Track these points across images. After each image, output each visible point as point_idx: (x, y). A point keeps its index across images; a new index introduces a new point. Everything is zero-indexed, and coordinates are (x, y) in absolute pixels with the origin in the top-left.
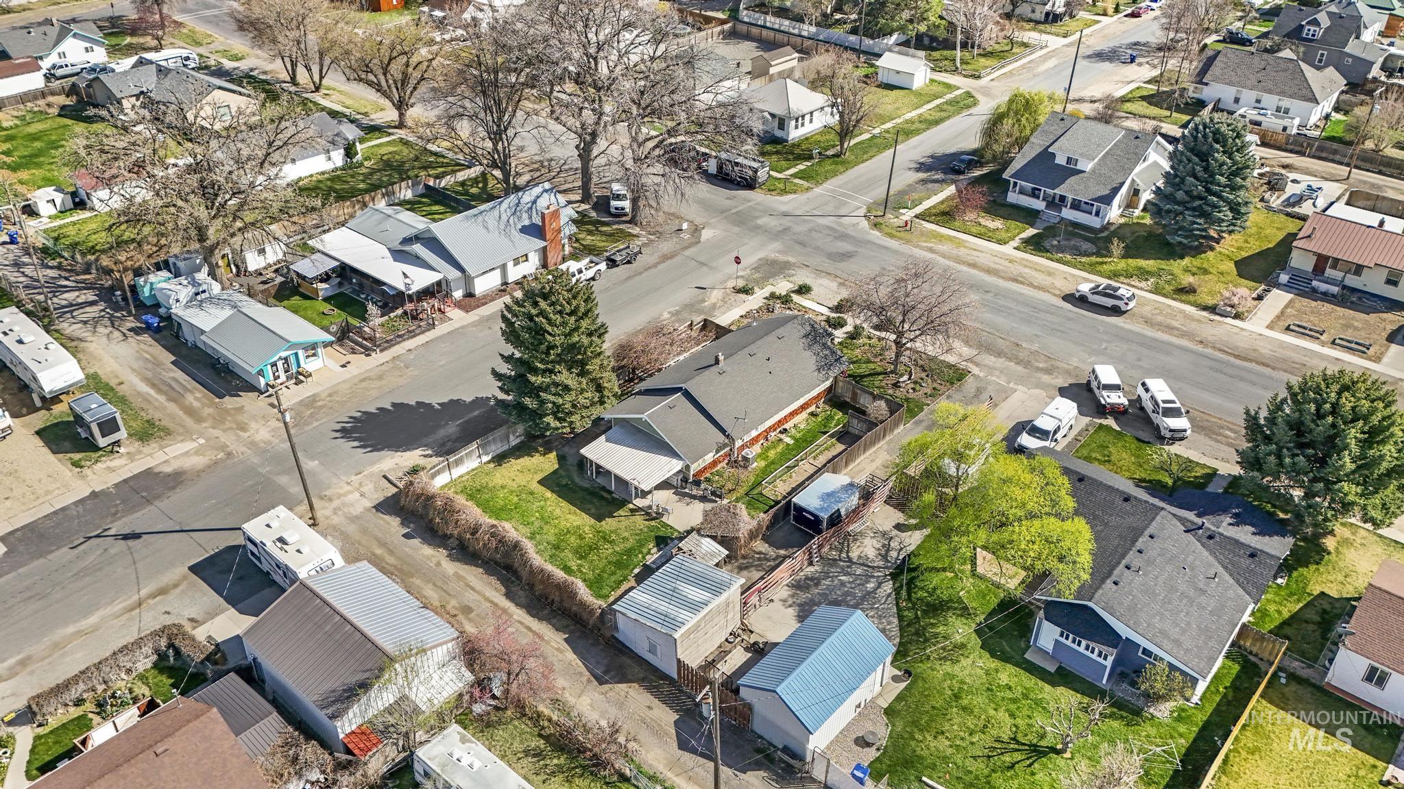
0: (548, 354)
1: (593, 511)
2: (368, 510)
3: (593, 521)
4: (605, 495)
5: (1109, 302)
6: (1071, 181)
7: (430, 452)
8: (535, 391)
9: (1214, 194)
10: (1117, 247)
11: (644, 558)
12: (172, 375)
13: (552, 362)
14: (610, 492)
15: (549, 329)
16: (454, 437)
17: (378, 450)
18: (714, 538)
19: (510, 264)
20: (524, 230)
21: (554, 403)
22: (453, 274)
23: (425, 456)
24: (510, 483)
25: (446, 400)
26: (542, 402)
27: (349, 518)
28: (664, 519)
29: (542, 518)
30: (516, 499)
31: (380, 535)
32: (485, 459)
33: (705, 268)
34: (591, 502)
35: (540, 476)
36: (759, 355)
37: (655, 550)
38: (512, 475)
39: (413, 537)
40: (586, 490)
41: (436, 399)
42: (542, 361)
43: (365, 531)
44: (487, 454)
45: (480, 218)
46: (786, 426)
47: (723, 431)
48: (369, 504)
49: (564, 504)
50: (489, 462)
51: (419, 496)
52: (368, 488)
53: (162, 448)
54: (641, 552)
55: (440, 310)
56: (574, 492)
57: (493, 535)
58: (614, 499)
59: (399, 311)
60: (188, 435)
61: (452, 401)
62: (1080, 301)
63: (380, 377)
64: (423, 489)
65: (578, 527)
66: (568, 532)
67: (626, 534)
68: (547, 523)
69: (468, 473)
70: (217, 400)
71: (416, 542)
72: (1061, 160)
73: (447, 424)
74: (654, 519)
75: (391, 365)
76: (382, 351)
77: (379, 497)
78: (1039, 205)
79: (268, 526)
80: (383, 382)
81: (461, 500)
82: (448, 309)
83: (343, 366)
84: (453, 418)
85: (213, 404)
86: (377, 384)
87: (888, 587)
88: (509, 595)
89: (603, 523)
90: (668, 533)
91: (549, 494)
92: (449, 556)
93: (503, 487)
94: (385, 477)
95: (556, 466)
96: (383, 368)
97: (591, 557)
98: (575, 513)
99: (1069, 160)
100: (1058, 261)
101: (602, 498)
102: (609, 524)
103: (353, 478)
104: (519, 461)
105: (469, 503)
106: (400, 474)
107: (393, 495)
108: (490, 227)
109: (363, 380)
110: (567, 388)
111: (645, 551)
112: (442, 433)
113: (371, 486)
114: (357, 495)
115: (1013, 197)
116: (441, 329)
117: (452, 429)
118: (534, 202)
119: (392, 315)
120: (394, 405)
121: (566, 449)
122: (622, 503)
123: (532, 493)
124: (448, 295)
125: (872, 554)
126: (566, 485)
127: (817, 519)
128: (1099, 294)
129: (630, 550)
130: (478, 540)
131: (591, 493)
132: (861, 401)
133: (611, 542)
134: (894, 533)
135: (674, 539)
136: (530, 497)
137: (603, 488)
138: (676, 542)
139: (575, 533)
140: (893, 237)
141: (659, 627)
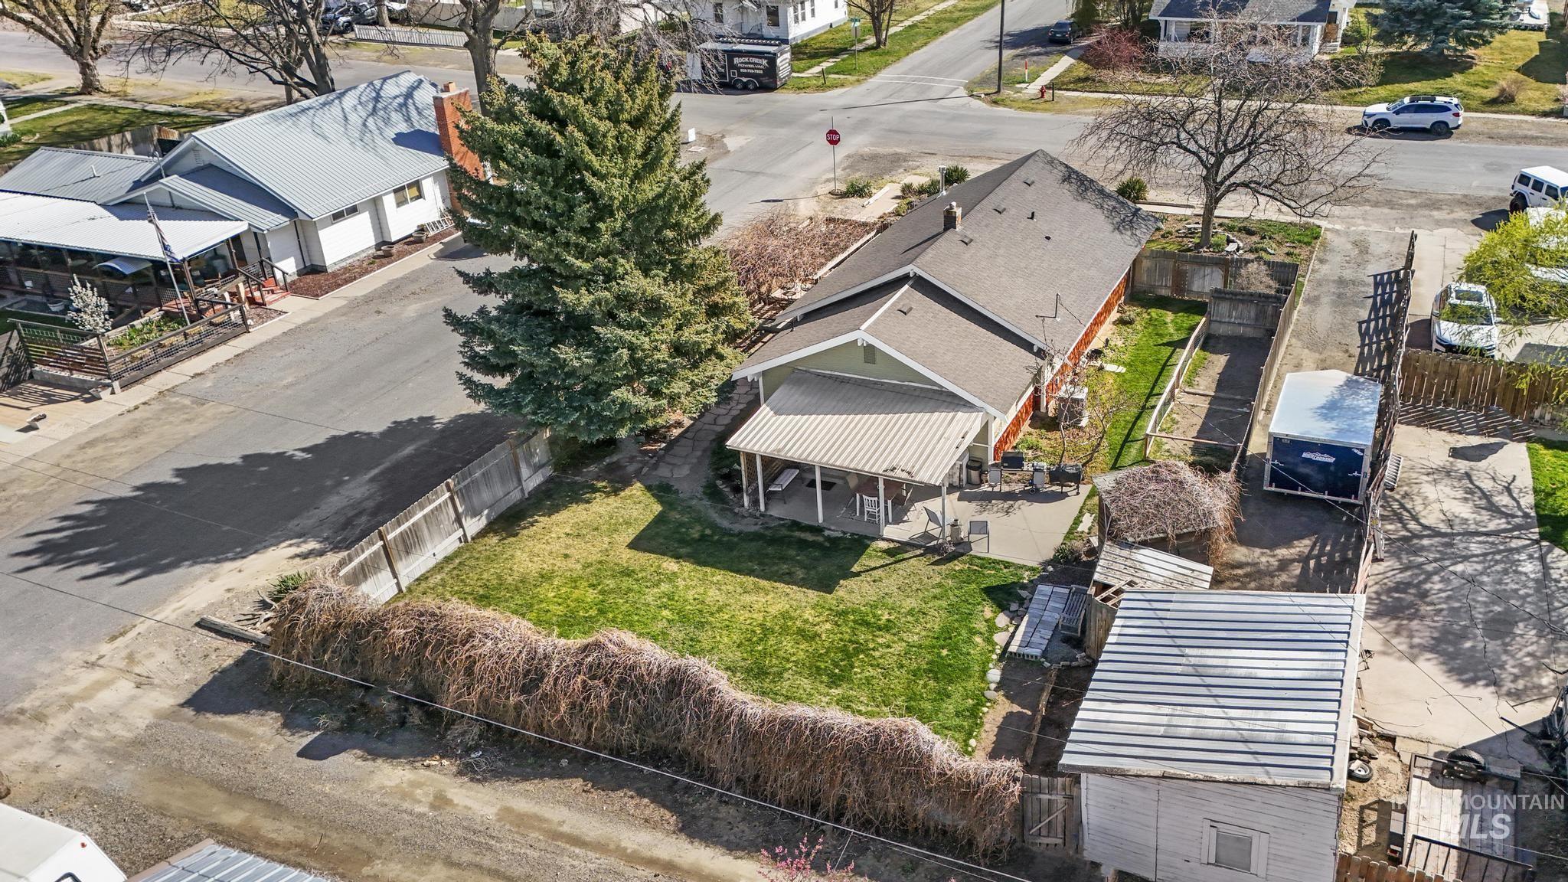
0: (591, 232)
1: (800, 574)
2: (171, 715)
3: (813, 595)
4: (809, 537)
7: (315, 545)
8: (578, 328)
11: (989, 640)
13: (606, 253)
14: (818, 530)
15: (590, 157)
16: (370, 504)
17: (163, 569)
18: (1160, 544)
19: (389, 201)
20: (400, 140)
21: (632, 348)
22: (269, 220)
23: (305, 556)
24: (559, 563)
25: (320, 439)
26: (603, 352)
27: (112, 753)
28: (978, 550)
29: (684, 618)
30: (592, 595)
31: (226, 772)
32: (473, 525)
33: (762, 178)
34: (783, 559)
35: (630, 534)
36: (1013, 211)
37: (1002, 620)
38: (556, 546)
39: (336, 751)
40: (756, 537)
41: (293, 441)
42: (581, 252)
43: (173, 773)
44: (475, 513)
45: (303, 118)
46: (1097, 343)
47: (1027, 346)
48: (166, 701)
49: (719, 576)
50: (482, 534)
51: (327, 637)
52: (158, 661)
54: (973, 632)
55: (252, 301)
56: (731, 547)
57: (595, 672)
58: (834, 541)
59: (155, 314)
61: (334, 440)
62: (1381, 128)
63: (135, 432)
64: (336, 611)
65: (785, 615)
66: (767, 631)
67: (911, 603)
68: (701, 625)
69: (438, 568)
71: (347, 762)
73: (340, 483)
74: (954, 557)
75: (156, 406)
76: (124, 387)
77: (200, 674)
80: (142, 440)
81: (461, 611)
82: (269, 298)
83: (28, 429)
84: (354, 469)
86: (132, 444)
89: (840, 592)
90: (1007, 576)
91: (670, 565)
92: (468, 771)
93: (546, 577)
94: (202, 624)
95: (657, 508)
96: (137, 414)
97: (859, 672)
98: (758, 589)
101: (803, 544)
102: (852, 592)
103: (105, 648)
104: (557, 517)
105: (488, 613)
106: (248, 609)
107: (240, 663)
108: (332, 136)
109: (91, 444)
110: (655, 308)
111: (981, 626)
112: (334, 503)
113: (165, 656)
114: (126, 687)
116: (261, 332)
117: (358, 489)
118: (409, 95)
119: (137, 323)
120: (180, 472)
121: (664, 472)
122: (859, 544)
123: (627, 573)
124: (266, 267)
125: (1464, 511)
126: (703, 538)
127: (1347, 457)
128: (1406, 109)
129: (946, 636)
130: (549, 700)
131: (773, 541)
132: (1196, 286)
133: (887, 628)
134: (1462, 465)
135: (1032, 586)
136: (627, 583)
137: (796, 525)
138: (1045, 589)
139: (785, 630)
140: (1032, 110)
141: (1260, 776)
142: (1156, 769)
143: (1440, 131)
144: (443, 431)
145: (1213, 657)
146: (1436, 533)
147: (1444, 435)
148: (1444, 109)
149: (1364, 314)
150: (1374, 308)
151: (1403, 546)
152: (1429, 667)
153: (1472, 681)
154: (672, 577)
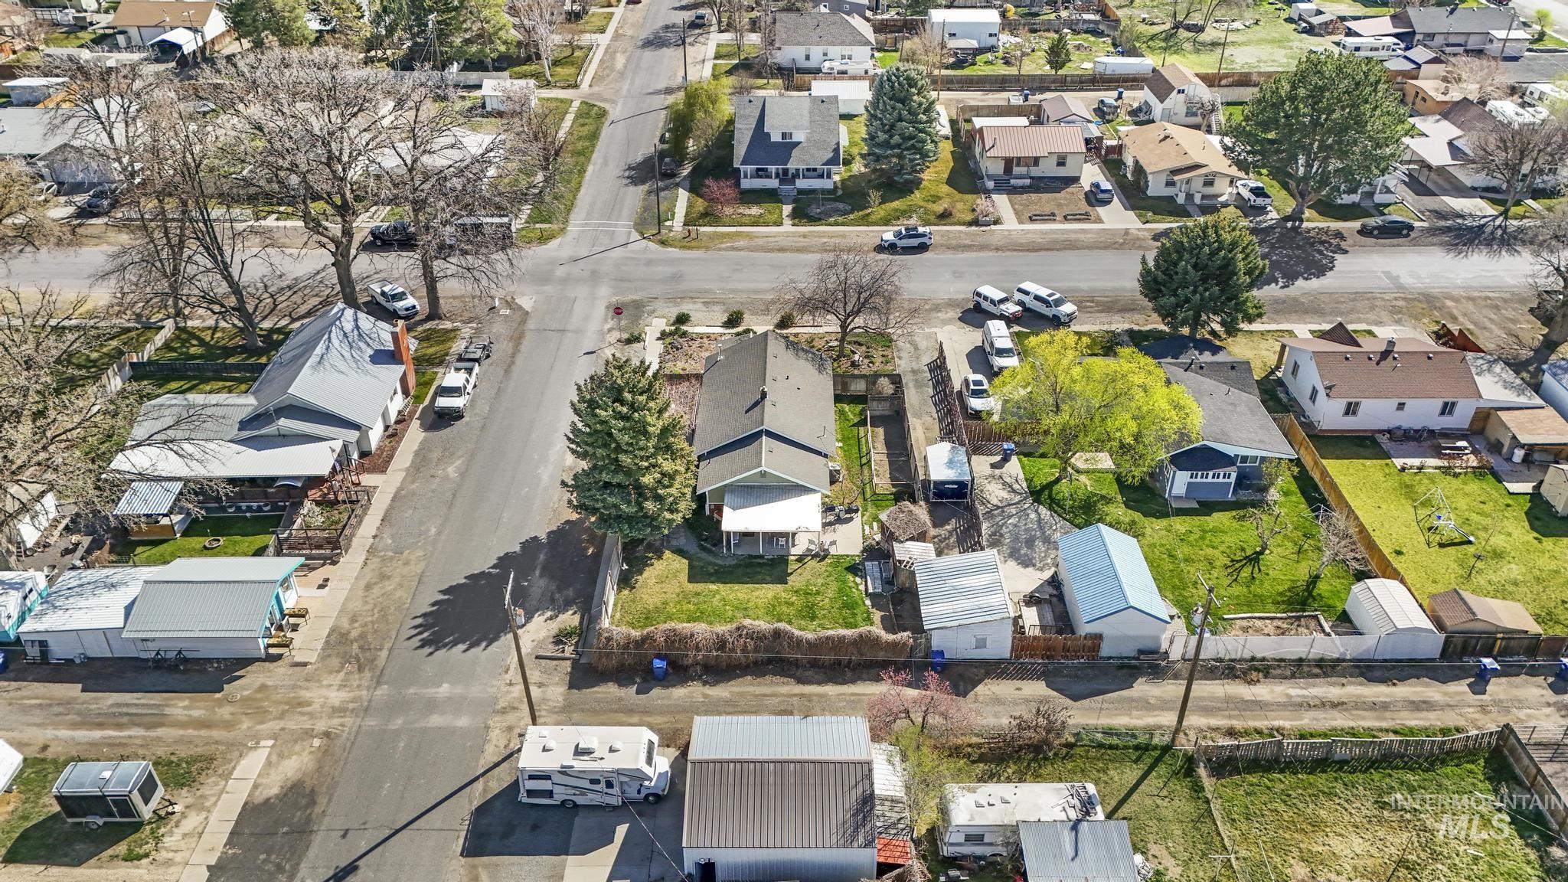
1: (768, 578)
2: (568, 694)
3: (779, 586)
4: (761, 561)
5: (915, 242)
6: (795, 153)
7: (549, 614)
9: (921, 131)
10: (874, 196)
11: (858, 589)
12: (109, 702)
14: (762, 557)
17: (495, 639)
18: (912, 539)
20: (375, 360)
22: (350, 435)
23: (549, 619)
24: (665, 596)
25: (494, 561)
27: (561, 712)
28: (833, 552)
30: (691, 606)
31: (614, 707)
32: (615, 588)
33: (569, 334)
34: (756, 573)
35: (684, 576)
36: (779, 377)
37: (859, 580)
38: (656, 589)
39: (650, 689)
40: (740, 566)
41: (484, 563)
43: (594, 713)
47: (819, 453)
48: (560, 689)
49: (736, 587)
50: (619, 590)
52: (537, 676)
53: (227, 776)
54: (850, 587)
56: (731, 573)
58: (772, 560)
60: (240, 748)
61: (500, 559)
62: (891, 248)
63: (385, 576)
66: (774, 606)
67: (820, 581)
69: (614, 610)
70: (218, 695)
71: (658, 691)
72: (776, 137)
73: (528, 580)
74: (825, 557)
75: (376, 560)
76: (345, 550)
77: (561, 677)
78: (773, 183)
79: (545, 750)
80: (396, 579)
82: (360, 478)
83: (321, 587)
84: (527, 569)
85: (220, 703)
86: (391, 583)
87: (1043, 511)
88: (800, 681)
89: (790, 583)
90: (850, 561)
91: (713, 587)
92: (705, 683)
94: (537, 657)
95: (686, 561)
96: (372, 565)
97: (819, 614)
98: (756, 589)
99: (784, 135)
100: (836, 224)
101: (760, 564)
102: (795, 581)
103: (508, 677)
104: (646, 574)
106: (554, 647)
107: (574, 668)
109: (369, 588)
111: (852, 584)
112: (535, 590)
113: (537, 674)
115: (746, 184)
116: (379, 501)
117: (539, 581)
118: (357, 327)
120: (444, 592)
121: (674, 543)
122: (784, 560)
123: (701, 593)
125: (1005, 494)
126: (716, 571)
127: (962, 485)
128: (905, 237)
129: (840, 590)
130: (733, 650)
131: (747, 566)
132: (853, 388)
133: (818, 593)
134: (997, 472)
135: (862, 563)
136: (701, 598)
137: (750, 556)
138: (868, 564)
139: (780, 604)
140: (690, 248)
141: (988, 618)
142: (956, 623)
143: (923, 248)
144: (549, 542)
145: (958, 582)
146: (998, 507)
147: (985, 457)
148: (923, 235)
149: (931, 392)
150: (934, 388)
151: (989, 514)
152: (1012, 564)
153: (1027, 566)
154: (717, 592)
